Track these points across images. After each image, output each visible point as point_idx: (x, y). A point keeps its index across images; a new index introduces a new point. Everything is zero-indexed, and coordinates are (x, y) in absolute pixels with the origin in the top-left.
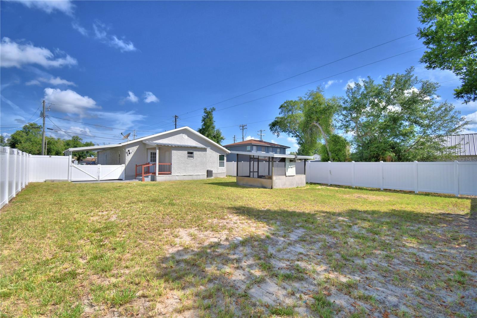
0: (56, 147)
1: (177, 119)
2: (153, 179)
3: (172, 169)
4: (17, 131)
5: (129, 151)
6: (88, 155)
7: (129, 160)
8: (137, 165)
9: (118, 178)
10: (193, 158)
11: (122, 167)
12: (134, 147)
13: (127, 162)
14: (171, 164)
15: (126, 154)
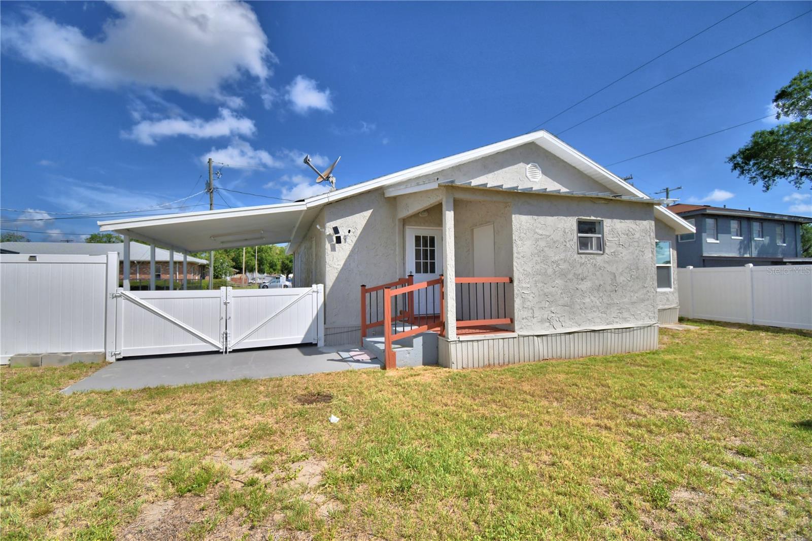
0: (269, 255)
3: (517, 303)
5: (336, 230)
7: (340, 267)
8: (365, 286)
9: (303, 341)
10: (601, 250)
11: (315, 294)
12: (354, 216)
13: (331, 275)
14: (511, 281)
15: (327, 243)
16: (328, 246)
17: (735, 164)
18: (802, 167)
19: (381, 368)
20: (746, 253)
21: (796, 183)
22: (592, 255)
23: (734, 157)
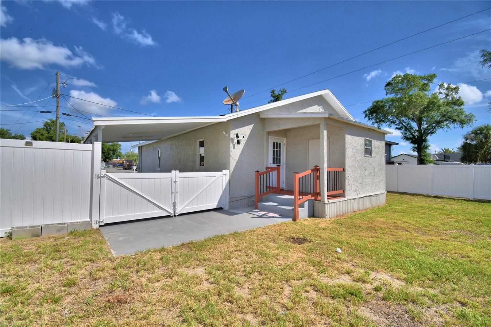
4: (37, 129)
5: (237, 135)
6: (115, 156)
7: (237, 159)
8: (259, 171)
9: (217, 206)
10: (370, 155)
11: (224, 176)
12: (245, 127)
13: (233, 164)
14: (344, 170)
15: (231, 143)
16: (231, 145)
17: (366, 115)
18: (392, 119)
19: (292, 220)
21: (389, 126)
22: (368, 158)
23: (366, 111)
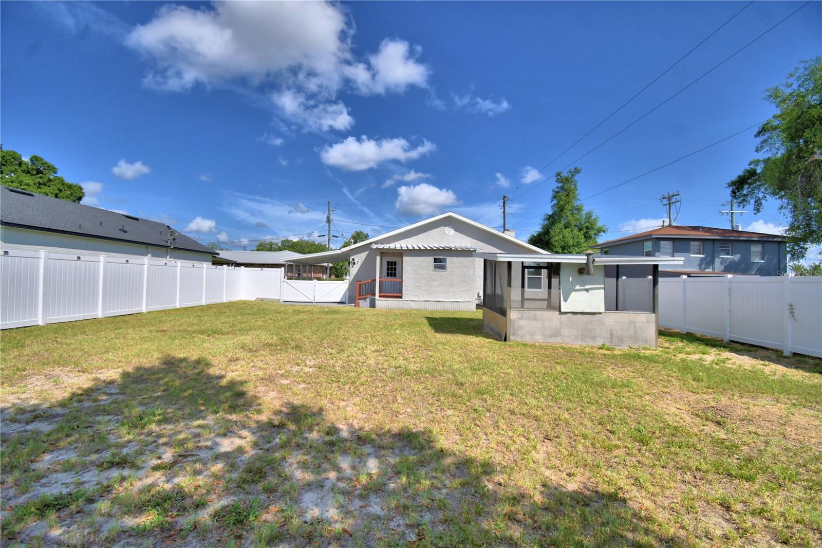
1: (506, 202)
2: (373, 305)
3: (404, 288)
5: (353, 260)
7: (355, 274)
9: (341, 300)
10: (445, 270)
11: (345, 284)
12: (360, 254)
13: (352, 277)
14: (402, 281)
15: (350, 264)
20: (708, 268)
22: (440, 272)
